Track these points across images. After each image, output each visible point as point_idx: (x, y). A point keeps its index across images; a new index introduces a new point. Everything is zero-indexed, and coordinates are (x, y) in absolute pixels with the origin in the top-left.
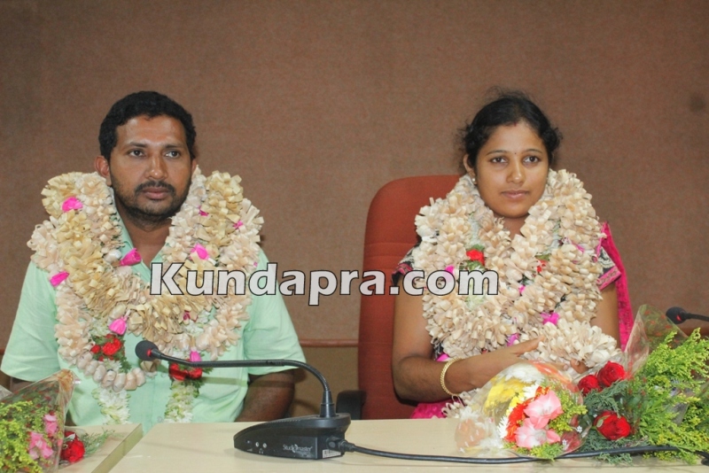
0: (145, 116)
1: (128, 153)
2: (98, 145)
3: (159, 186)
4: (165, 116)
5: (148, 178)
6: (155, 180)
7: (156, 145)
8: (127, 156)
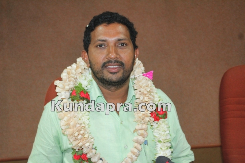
0: (105, 24)
1: (97, 46)
2: (82, 44)
3: (114, 63)
4: (116, 23)
5: (108, 59)
6: (112, 60)
7: (112, 40)
8: (96, 48)
